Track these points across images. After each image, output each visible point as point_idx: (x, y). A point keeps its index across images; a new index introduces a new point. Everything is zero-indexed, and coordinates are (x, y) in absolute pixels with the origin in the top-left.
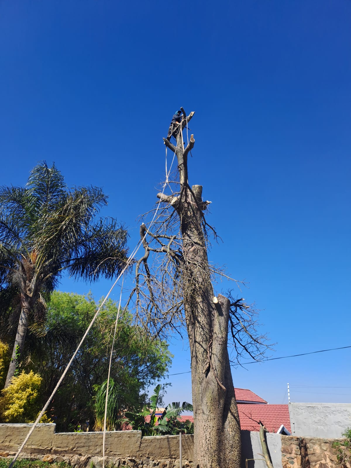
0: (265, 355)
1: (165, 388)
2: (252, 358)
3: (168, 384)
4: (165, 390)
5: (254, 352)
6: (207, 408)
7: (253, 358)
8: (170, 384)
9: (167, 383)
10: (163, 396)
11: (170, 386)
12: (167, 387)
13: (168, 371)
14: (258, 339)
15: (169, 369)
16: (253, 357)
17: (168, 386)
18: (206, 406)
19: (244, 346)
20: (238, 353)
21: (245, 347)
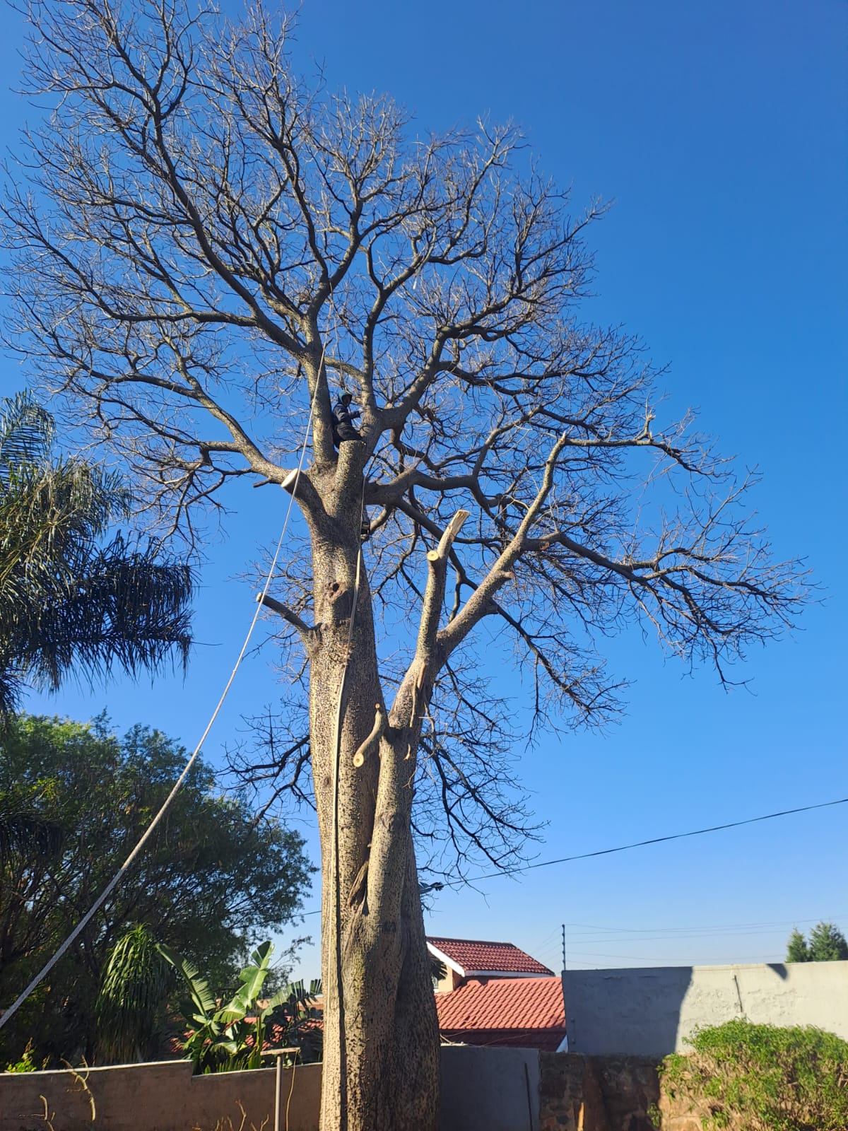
0: (522, 854)
1: (296, 950)
2: (493, 863)
3: (303, 940)
4: (296, 955)
5: (497, 849)
6: (356, 993)
7: (495, 863)
8: (309, 938)
9: (302, 938)
10: (291, 969)
11: (310, 944)
12: (300, 948)
13: (301, 906)
14: (504, 814)
15: (305, 900)
16: (495, 861)
17: (302, 945)
18: (352, 989)
19: (473, 835)
20: (460, 853)
21: (475, 837)
